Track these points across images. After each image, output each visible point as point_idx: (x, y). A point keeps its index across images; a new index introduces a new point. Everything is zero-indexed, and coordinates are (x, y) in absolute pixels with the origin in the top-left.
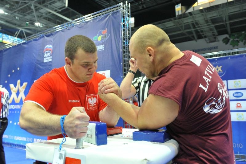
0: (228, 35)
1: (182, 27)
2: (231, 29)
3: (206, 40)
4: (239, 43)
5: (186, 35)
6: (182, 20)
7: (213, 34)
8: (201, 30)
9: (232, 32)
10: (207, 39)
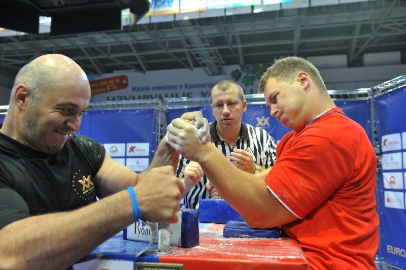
0: (240, 66)
1: (164, 43)
2: (245, 58)
3: (205, 70)
4: (254, 82)
5: (173, 58)
6: (162, 32)
7: (215, 61)
8: (196, 53)
9: (246, 63)
10: (207, 68)
